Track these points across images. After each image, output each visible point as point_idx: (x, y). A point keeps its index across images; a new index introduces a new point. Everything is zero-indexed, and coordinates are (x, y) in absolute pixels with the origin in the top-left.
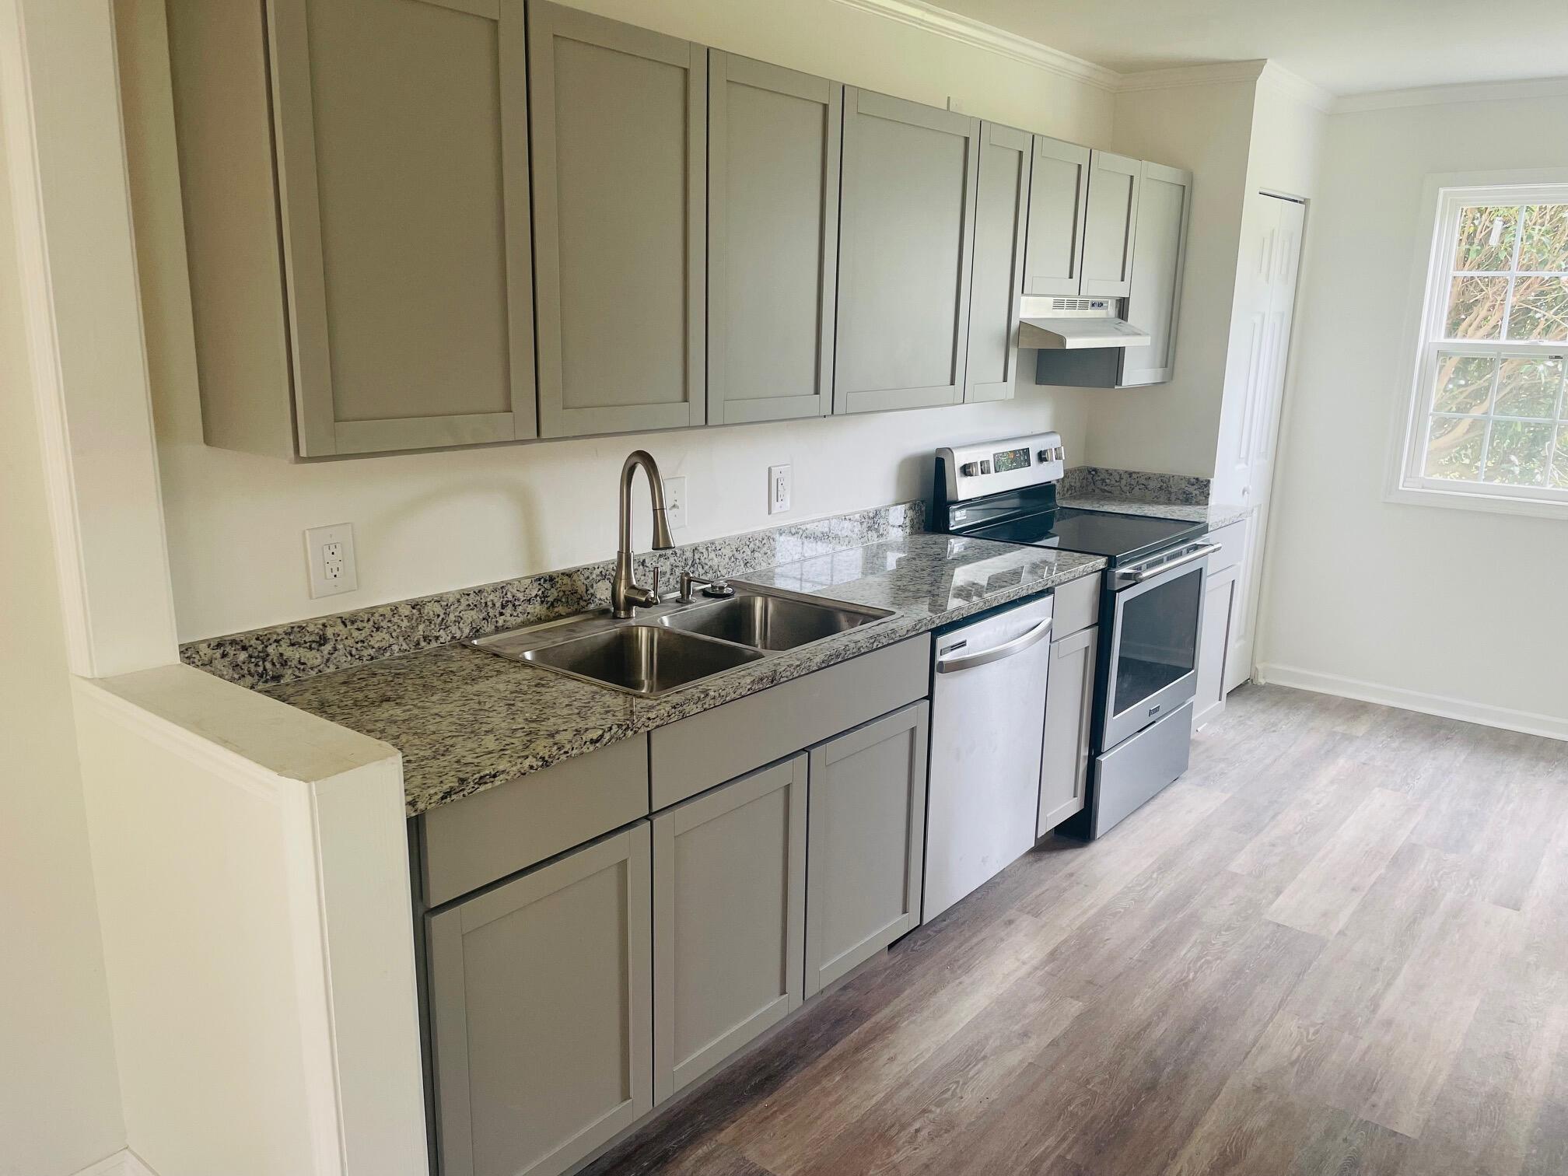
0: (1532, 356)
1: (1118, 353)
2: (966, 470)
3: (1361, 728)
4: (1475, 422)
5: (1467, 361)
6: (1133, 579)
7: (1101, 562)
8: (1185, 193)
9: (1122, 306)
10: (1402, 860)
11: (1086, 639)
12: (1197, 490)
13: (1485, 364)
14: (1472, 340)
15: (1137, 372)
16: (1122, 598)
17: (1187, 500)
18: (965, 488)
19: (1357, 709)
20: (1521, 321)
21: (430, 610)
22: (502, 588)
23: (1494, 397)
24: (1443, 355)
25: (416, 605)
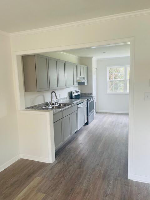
0: (116, 81)
1: (84, 82)
2: (74, 93)
3: (107, 114)
4: (112, 87)
5: (111, 82)
6: (89, 101)
7: (87, 100)
8: (87, 68)
9: (84, 78)
10: (113, 122)
11: (86, 106)
12: (91, 94)
13: (112, 82)
14: (111, 80)
15: (86, 84)
16: (89, 102)
17: (91, 95)
18: (74, 95)
19: (106, 113)
20: (115, 78)
21: (39, 105)
22: (43, 104)
23: (113, 85)
24: (109, 81)
25: (38, 105)
